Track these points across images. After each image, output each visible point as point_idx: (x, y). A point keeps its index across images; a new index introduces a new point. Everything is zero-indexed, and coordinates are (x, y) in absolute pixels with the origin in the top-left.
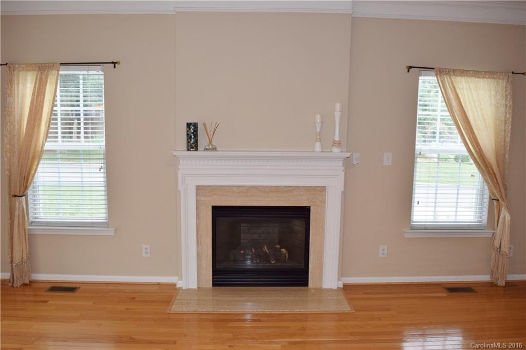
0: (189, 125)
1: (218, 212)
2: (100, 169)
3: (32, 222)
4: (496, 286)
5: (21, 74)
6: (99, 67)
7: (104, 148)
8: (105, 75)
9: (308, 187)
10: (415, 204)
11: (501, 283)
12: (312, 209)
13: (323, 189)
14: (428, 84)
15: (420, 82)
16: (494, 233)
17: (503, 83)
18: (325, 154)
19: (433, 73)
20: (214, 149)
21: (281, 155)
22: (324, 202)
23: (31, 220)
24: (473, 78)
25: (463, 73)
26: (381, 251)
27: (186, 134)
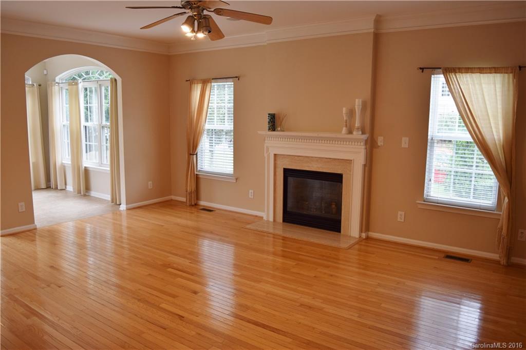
1: (287, 173)
2: (230, 141)
3: (199, 170)
5: (196, 85)
6: (231, 80)
7: (232, 129)
8: (234, 84)
12: (344, 176)
13: (349, 162)
14: (438, 82)
15: (432, 79)
19: (441, 72)
22: (351, 171)
23: (199, 169)
24: (478, 74)
25: (468, 70)
26: (399, 216)
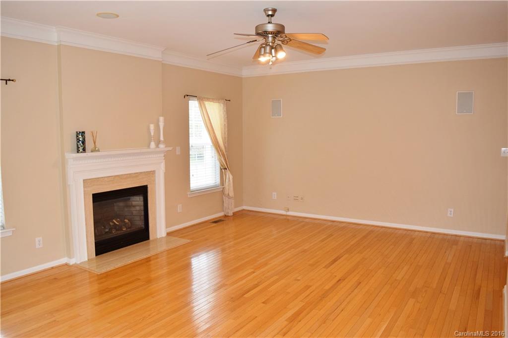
0: (78, 134)
4: (228, 216)
9: (147, 172)
10: (191, 176)
11: (231, 214)
12: (148, 186)
13: (153, 172)
15: (190, 104)
16: (223, 188)
17: (222, 105)
18: (158, 149)
19: (196, 99)
20: (98, 151)
21: (139, 151)
22: (154, 181)
24: (212, 103)
25: (208, 99)
27: (76, 139)
